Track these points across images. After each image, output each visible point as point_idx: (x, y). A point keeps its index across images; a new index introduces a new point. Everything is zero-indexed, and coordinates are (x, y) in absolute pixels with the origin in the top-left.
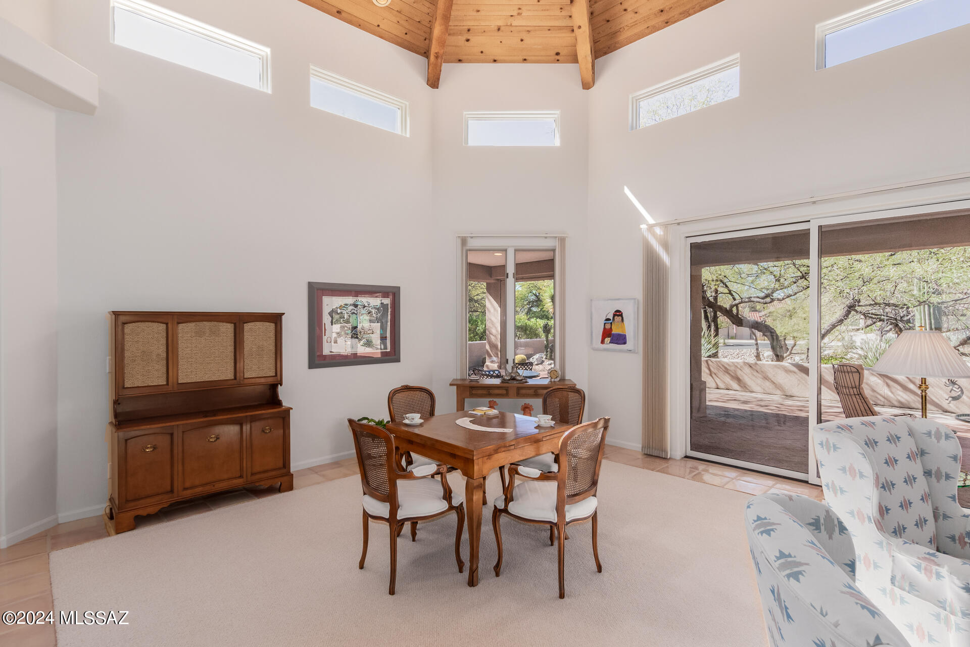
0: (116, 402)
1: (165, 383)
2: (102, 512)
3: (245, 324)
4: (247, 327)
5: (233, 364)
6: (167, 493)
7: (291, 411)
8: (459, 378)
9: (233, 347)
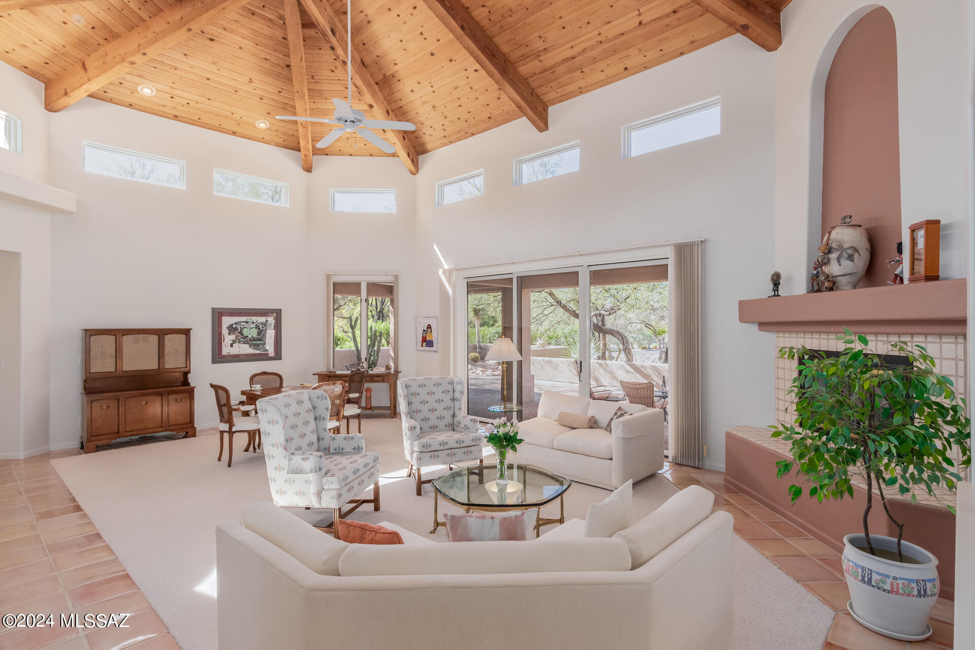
0: (85, 381)
1: (114, 370)
2: (77, 446)
3: (166, 336)
4: (167, 337)
5: (157, 360)
6: (116, 433)
7: (195, 388)
8: (325, 371)
9: (157, 350)
